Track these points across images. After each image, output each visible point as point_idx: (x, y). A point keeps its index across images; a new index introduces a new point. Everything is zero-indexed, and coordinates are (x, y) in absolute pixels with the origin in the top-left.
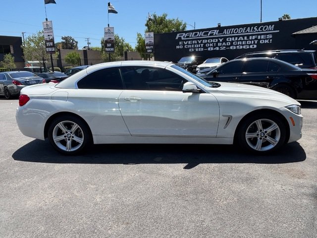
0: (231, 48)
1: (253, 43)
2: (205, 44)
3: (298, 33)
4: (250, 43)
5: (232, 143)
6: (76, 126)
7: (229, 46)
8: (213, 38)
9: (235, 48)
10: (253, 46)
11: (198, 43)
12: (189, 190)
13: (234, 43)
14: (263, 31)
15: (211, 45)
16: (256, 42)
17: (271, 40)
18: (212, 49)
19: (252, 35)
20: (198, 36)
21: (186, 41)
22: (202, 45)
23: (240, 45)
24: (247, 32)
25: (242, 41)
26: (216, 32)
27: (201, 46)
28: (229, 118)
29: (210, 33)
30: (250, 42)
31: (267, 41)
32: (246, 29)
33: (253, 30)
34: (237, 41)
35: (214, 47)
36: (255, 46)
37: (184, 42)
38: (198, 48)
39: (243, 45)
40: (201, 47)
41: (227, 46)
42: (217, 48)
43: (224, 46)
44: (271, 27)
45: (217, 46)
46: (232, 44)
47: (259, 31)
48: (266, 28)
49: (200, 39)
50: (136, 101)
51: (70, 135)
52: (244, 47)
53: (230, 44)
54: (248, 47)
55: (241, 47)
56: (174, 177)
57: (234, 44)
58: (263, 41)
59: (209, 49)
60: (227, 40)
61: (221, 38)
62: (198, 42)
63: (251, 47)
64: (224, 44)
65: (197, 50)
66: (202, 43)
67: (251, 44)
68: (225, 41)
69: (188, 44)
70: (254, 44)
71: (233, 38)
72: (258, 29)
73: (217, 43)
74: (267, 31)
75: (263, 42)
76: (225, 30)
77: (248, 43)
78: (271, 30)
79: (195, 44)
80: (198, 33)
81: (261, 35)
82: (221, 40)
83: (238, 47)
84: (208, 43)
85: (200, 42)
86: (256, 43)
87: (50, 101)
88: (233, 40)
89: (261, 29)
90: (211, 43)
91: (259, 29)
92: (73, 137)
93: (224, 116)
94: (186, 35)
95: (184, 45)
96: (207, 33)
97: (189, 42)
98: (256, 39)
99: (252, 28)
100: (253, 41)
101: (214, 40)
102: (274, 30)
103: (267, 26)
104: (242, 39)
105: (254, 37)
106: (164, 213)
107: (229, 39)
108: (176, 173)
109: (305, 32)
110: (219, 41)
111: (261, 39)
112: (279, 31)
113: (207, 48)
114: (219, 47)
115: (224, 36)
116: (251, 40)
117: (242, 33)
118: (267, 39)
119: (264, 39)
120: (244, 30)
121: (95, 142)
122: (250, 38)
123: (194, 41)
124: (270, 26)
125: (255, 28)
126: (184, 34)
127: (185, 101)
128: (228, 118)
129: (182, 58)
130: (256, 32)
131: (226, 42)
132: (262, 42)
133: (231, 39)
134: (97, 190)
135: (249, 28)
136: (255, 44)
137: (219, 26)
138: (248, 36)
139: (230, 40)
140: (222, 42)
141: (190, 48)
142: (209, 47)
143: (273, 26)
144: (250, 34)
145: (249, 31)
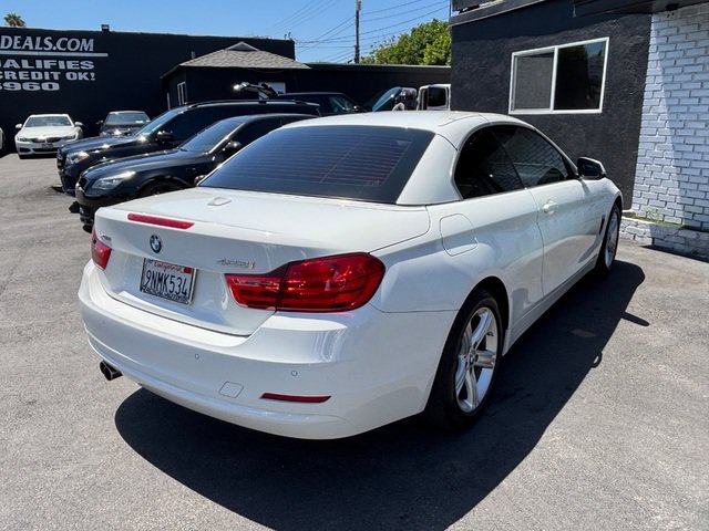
1: (47, 77)
4: (40, 77)
10: (51, 86)
14: (68, 51)
16: (56, 75)
17: (93, 74)
19: (43, 58)
23: (11, 80)
24: (27, 49)
25: (17, 71)
30: (40, 74)
31: (82, 76)
32: (22, 41)
33: (42, 45)
36: (56, 87)
39: (21, 82)
44: (88, 44)
47: (57, 50)
48: (74, 43)
52: (26, 87)
54: (37, 88)
55: (18, 87)
58: (74, 74)
63: (45, 86)
67: (44, 81)
70: (52, 80)
72: (54, 45)
74: (78, 51)
75: (75, 78)
77: (34, 77)
78: (88, 51)
81: (65, 59)
83: (6, 85)
86: (56, 77)
89: (64, 45)
91: (58, 44)
98: (55, 68)
99: (38, 39)
100: (47, 74)
102: (95, 51)
103: (78, 41)
104: (16, 66)
105: (48, 64)
111: (67, 70)
112: (106, 55)
116: (43, 70)
117: (11, 49)
118: (83, 71)
119: (76, 71)
120: (16, 42)
122: (39, 64)
124: (84, 41)
125: (46, 41)
130: (52, 50)
132: (72, 76)
135: (29, 39)
136: (55, 81)
138: (32, 60)
143: (91, 41)
144: (36, 54)
145: (31, 48)
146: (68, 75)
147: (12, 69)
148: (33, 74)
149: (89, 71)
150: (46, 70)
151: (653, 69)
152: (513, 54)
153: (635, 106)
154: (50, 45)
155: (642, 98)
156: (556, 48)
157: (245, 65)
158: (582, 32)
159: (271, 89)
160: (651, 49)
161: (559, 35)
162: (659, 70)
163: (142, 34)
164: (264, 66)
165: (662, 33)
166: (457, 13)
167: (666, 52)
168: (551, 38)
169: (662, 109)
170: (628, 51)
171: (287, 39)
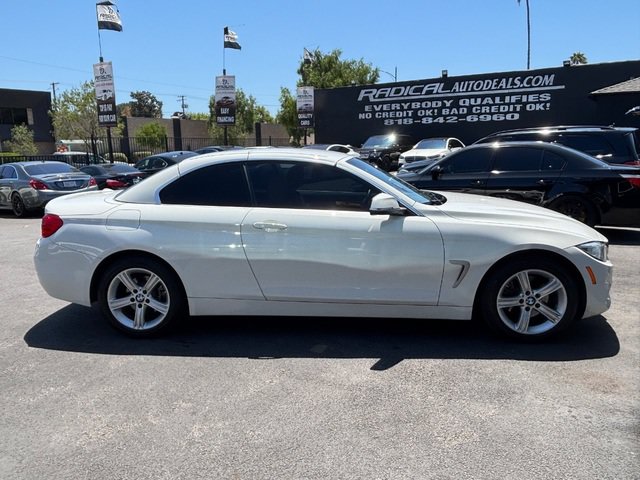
0: (469, 119)
1: (511, 110)
2: (416, 111)
3: (602, 91)
4: (506, 110)
5: (470, 318)
6: (154, 280)
7: (465, 116)
8: (431, 100)
9: (476, 119)
10: (513, 117)
11: (402, 109)
12: (381, 415)
13: (474, 109)
14: (532, 87)
15: (429, 113)
16: (518, 107)
17: (548, 105)
18: (430, 121)
19: (511, 94)
20: (402, 96)
21: (378, 104)
22: (410, 113)
23: (485, 113)
24: (501, 88)
25: (490, 106)
26: (438, 87)
27: (407, 114)
28: (463, 267)
29: (426, 89)
30: (507, 107)
31: (540, 107)
32: (498, 83)
33: (513, 84)
34: (481, 106)
35: (434, 118)
37: (375, 106)
38: (403, 118)
39: (492, 114)
40: (407, 117)
41: (459, 116)
42: (441, 120)
43: (454, 115)
44: (549, 80)
45: (440, 114)
46: (470, 112)
47: (524, 87)
48: (538, 80)
49: (406, 102)
50: (276, 230)
51: (142, 297)
52: (495, 118)
53: (465, 112)
54: (502, 118)
55: (489, 118)
56: (351, 388)
57: (474, 111)
58: (533, 105)
59: (424, 121)
60: (461, 103)
61: (448, 99)
62: (402, 107)
63: (509, 117)
64: (455, 111)
65: (400, 122)
66: (410, 108)
67: (508, 112)
68: (456, 105)
69: (382, 111)
70: (515, 111)
71: (473, 100)
72: (522, 83)
73: (440, 110)
74: (539, 86)
75: (533, 109)
76: (457, 84)
77: (501, 110)
78: (548, 85)
79: (396, 110)
80: (403, 88)
81: (528, 94)
82: (448, 104)
83: (482, 117)
84: (421, 108)
85: (406, 107)
86: (518, 109)
87: (103, 228)
88: (473, 103)
89: (529, 82)
90: (429, 109)
91: (525, 82)
92: (148, 301)
93: (452, 262)
94: (379, 92)
95: (374, 112)
96: (421, 90)
97: (385, 107)
98: (519, 102)
99: (511, 79)
100: (512, 106)
101: (434, 103)
102: (554, 85)
103: (541, 78)
104: (491, 102)
105: (514, 99)
106: (329, 463)
107: (464, 102)
108: (355, 379)
109: (617, 91)
110: (444, 105)
111: (528, 103)
112: (563, 87)
113: (421, 118)
114: (445, 117)
115: (455, 94)
116: (509, 104)
117: (490, 90)
118: (540, 102)
119: (535, 103)
120: (495, 83)
121: (192, 312)
122: (507, 99)
123: (393, 105)
124: (546, 77)
125: (516, 81)
126: (375, 91)
127: (374, 232)
128: (461, 267)
129: (371, 138)
130: (519, 88)
131: (458, 107)
132: (531, 107)
133: (467, 100)
134: (194, 413)
135: (504, 80)
136: (517, 112)
137: (445, 76)
138: (502, 97)
139: (467, 104)
140: (451, 108)
141: (386, 118)
142: (425, 116)
143: (553, 76)
144: (507, 91)
145: (504, 87)
146: (528, 106)
147: (487, 105)
148: (502, 107)
149: (546, 102)
150: (513, 104)
154: (519, 83)
163: (601, 65)
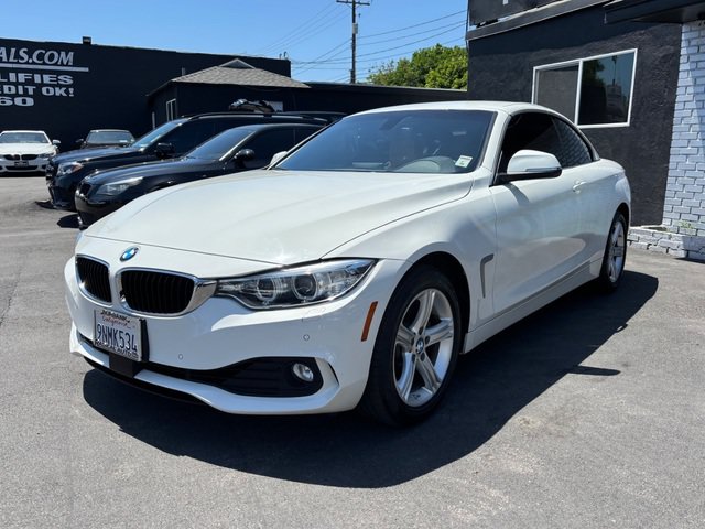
1: (21, 91)
4: (13, 91)
10: (24, 102)
14: (44, 64)
16: (31, 90)
17: (71, 90)
19: (17, 71)
30: (13, 88)
31: (60, 92)
33: (17, 56)
36: (30, 102)
44: (67, 58)
47: (33, 63)
48: (52, 56)
54: (9, 103)
58: (51, 89)
63: (18, 101)
67: (17, 95)
70: (26, 93)
72: (30, 57)
74: (56, 64)
75: (52, 93)
77: (6, 91)
78: (67, 65)
81: (42, 72)
86: (31, 92)
89: (41, 57)
91: (35, 56)
98: (30, 82)
99: (13, 50)
100: (21, 88)
102: (74, 65)
103: (56, 54)
105: (22, 78)
109: (195, 81)
111: (43, 84)
112: (87, 70)
116: (16, 84)
118: (61, 86)
119: (53, 86)
122: (12, 77)
124: (63, 54)
125: (21, 53)
130: (27, 63)
132: (48, 91)
136: (30, 96)
138: (5, 73)
143: (71, 54)
144: (10, 66)
145: (5, 59)
146: (44, 90)
148: (6, 87)
149: (68, 86)
150: (21, 84)
151: (684, 79)
152: (535, 68)
153: (665, 119)
154: (26, 57)
155: (672, 110)
156: (581, 61)
157: (241, 82)
158: (608, 43)
159: (270, 107)
160: (682, 60)
161: (585, 47)
162: (690, 81)
163: (127, 49)
164: (260, 84)
165: (693, 43)
166: (474, 28)
167: (697, 62)
168: (575, 50)
169: (694, 120)
170: (657, 62)
171: (283, 58)
